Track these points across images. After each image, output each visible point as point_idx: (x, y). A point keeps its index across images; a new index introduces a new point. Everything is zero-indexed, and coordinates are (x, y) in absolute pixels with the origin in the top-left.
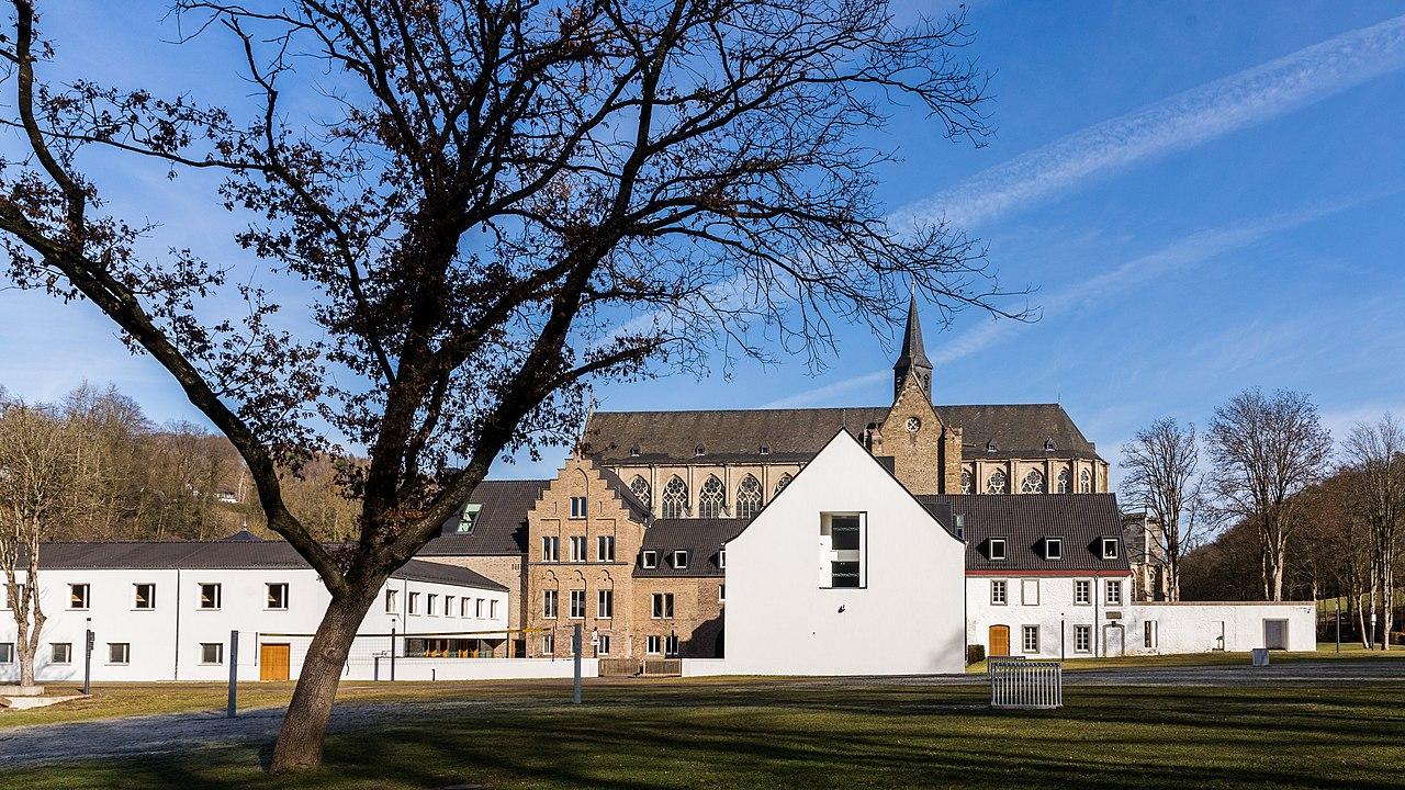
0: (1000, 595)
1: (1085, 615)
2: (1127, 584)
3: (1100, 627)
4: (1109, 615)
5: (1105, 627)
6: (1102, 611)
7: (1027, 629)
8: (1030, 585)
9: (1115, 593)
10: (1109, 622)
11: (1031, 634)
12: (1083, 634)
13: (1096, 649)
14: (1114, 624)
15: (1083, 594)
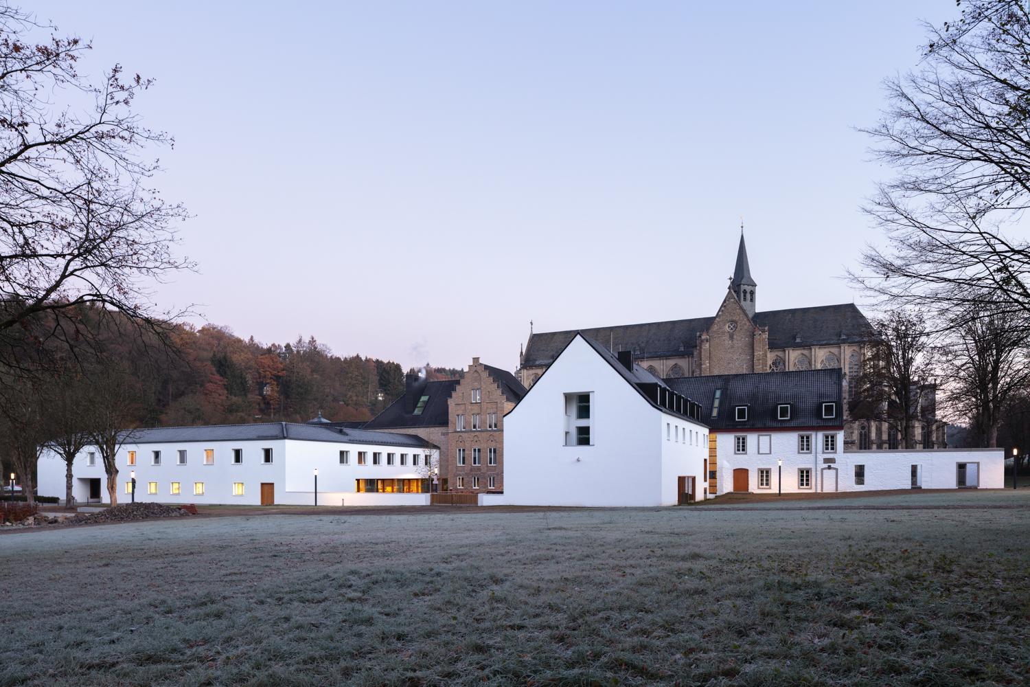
0: (741, 447)
1: (806, 461)
2: (840, 437)
3: (819, 469)
4: (826, 461)
5: (822, 470)
6: (821, 457)
7: (762, 472)
8: (764, 439)
9: (830, 444)
10: (826, 465)
11: (765, 475)
12: (804, 476)
13: (816, 486)
14: (829, 468)
15: (805, 445)
